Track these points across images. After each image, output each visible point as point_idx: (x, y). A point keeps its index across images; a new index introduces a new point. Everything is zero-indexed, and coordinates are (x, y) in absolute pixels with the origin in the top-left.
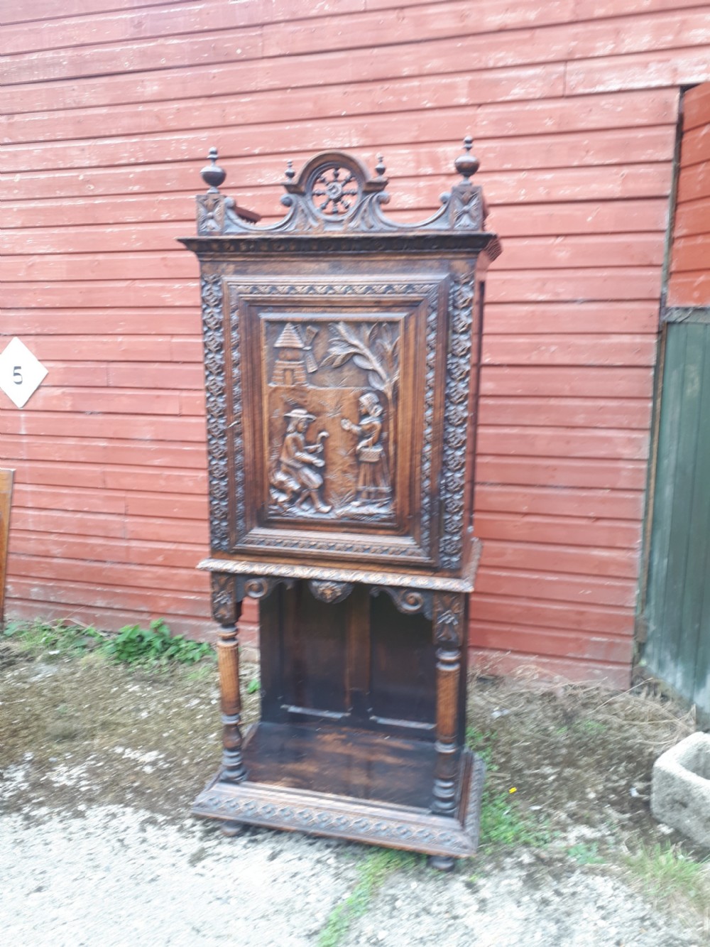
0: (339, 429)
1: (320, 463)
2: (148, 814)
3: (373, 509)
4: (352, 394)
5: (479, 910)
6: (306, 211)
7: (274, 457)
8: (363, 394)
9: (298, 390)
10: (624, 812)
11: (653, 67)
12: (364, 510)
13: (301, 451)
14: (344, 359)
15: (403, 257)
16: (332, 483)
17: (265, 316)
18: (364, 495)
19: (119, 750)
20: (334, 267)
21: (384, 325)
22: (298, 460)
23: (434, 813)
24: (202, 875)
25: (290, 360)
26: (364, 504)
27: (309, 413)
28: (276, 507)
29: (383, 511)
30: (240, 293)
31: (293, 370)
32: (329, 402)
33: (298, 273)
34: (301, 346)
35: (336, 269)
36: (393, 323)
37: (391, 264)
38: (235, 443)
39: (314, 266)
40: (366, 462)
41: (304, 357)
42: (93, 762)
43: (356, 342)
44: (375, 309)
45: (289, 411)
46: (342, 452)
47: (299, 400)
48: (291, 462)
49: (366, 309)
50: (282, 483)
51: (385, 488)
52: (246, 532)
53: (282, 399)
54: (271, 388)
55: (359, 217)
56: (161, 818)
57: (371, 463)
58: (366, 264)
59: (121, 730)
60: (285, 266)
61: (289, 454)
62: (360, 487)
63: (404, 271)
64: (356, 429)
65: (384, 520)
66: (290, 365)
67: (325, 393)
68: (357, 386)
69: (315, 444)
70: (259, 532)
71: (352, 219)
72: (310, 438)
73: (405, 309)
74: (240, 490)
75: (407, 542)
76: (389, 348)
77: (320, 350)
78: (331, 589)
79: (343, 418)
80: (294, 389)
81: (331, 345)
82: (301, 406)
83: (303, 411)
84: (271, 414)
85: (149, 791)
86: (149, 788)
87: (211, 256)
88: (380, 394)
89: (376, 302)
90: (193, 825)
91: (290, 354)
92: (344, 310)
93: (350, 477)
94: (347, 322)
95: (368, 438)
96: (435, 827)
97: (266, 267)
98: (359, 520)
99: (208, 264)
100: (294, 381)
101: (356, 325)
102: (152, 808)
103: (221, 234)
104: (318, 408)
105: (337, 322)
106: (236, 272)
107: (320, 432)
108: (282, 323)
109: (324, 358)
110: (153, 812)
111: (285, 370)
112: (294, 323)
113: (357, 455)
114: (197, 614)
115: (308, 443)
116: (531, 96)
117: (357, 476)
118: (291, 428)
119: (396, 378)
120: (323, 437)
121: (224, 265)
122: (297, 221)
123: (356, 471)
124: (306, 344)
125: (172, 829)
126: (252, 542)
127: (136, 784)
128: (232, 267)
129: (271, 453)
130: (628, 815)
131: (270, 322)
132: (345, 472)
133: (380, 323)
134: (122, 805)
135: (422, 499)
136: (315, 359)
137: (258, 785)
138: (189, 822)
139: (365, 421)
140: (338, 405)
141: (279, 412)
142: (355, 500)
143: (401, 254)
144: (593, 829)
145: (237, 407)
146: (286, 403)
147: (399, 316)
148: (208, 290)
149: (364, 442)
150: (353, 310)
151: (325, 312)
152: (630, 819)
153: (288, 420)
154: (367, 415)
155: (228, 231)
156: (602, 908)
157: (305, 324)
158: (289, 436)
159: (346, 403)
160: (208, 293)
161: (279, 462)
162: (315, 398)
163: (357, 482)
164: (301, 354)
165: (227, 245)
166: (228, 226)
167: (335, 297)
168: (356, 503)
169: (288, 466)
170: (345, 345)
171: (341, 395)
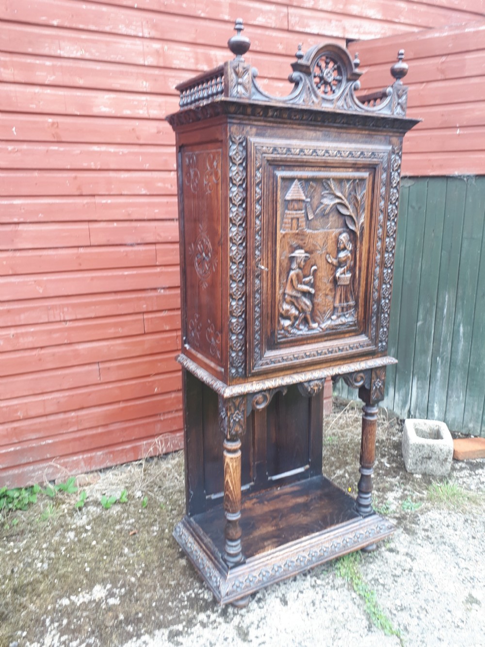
0: (325, 262)
1: (313, 291)
2: (166, 632)
3: (343, 320)
4: (333, 235)
5: (412, 560)
6: (311, 89)
7: (281, 291)
8: (340, 234)
9: (300, 235)
10: (395, 477)
11: (334, 23)
12: (338, 322)
13: (301, 284)
14: (331, 208)
15: (367, 132)
16: (318, 305)
17: (280, 174)
18: (340, 309)
19: (65, 602)
20: (325, 135)
21: (357, 181)
22: (298, 291)
23: (365, 517)
24: (264, 643)
25: (297, 210)
26: (338, 317)
27: (306, 252)
28: (283, 332)
29: (350, 319)
30: (265, 153)
31: (298, 219)
32: (320, 242)
33: (302, 138)
34: (304, 198)
35: (326, 138)
36: (362, 180)
37: (359, 136)
38: (255, 284)
39: (312, 134)
40: (341, 286)
41: (306, 208)
42: (56, 624)
43: (339, 194)
44: (350, 170)
45: (293, 252)
46: (325, 280)
47: (300, 242)
48: (294, 293)
49: (345, 170)
50: (287, 311)
51: (352, 303)
52: (261, 356)
53: (288, 243)
54: (282, 234)
55: (343, 98)
56: (180, 627)
57: (344, 285)
58: (345, 135)
59: (42, 587)
60: (293, 132)
61: (293, 287)
62: (337, 304)
63: (366, 142)
64: (335, 261)
65: (351, 326)
66: (297, 214)
67: (317, 235)
68: (336, 228)
69: (308, 276)
70: (270, 354)
71: (338, 99)
72: (306, 272)
73: (367, 170)
74: (257, 323)
75: (363, 338)
76: (359, 198)
77: (315, 202)
78: (317, 385)
79: (327, 253)
80: (297, 234)
81: (323, 197)
82: (300, 247)
83: (303, 251)
84: (281, 256)
85: (140, 615)
86: (137, 614)
87: (240, 119)
88: (352, 233)
89: (353, 164)
90: (209, 617)
91: (296, 206)
92: (332, 169)
93: (330, 298)
94: (335, 179)
95: (344, 266)
96: (370, 525)
97: (279, 132)
98: (336, 329)
99: (235, 126)
100: (298, 227)
101: (340, 181)
102: (160, 625)
103: (249, 98)
104: (312, 248)
105: (328, 179)
106: (257, 135)
107: (312, 266)
108: (292, 179)
109: (317, 207)
110: (166, 627)
111: (292, 219)
112: (300, 179)
113: (335, 281)
114: (18, 463)
115: (305, 276)
116: (269, 25)
117: (334, 297)
118: (294, 266)
119: (362, 220)
120: (315, 271)
121: (249, 128)
122: (304, 96)
123: (333, 293)
124: (307, 197)
125: (197, 629)
126: (267, 364)
127: (121, 617)
128: (254, 130)
129: (280, 288)
130: (398, 478)
131: (284, 179)
132: (326, 295)
133: (355, 180)
134: (135, 639)
135: (374, 305)
136: (312, 209)
137: (257, 556)
138: (202, 617)
139: (342, 255)
140: (325, 243)
141: (286, 254)
142: (333, 314)
143: (365, 130)
144: (394, 492)
145: (257, 252)
146: (291, 246)
147: (365, 174)
148: (234, 150)
149: (340, 270)
150: (337, 169)
151: (320, 171)
152: (401, 478)
153: (292, 259)
154: (344, 249)
155: (254, 97)
156: (448, 526)
157: (307, 180)
158: (292, 273)
159: (330, 242)
160: (234, 152)
161: (284, 294)
162: (311, 240)
163: (334, 301)
164: (303, 205)
165: (259, 110)
166: (254, 94)
167: (330, 159)
168: (334, 317)
169: (291, 296)
170: (331, 197)
171: (327, 235)
